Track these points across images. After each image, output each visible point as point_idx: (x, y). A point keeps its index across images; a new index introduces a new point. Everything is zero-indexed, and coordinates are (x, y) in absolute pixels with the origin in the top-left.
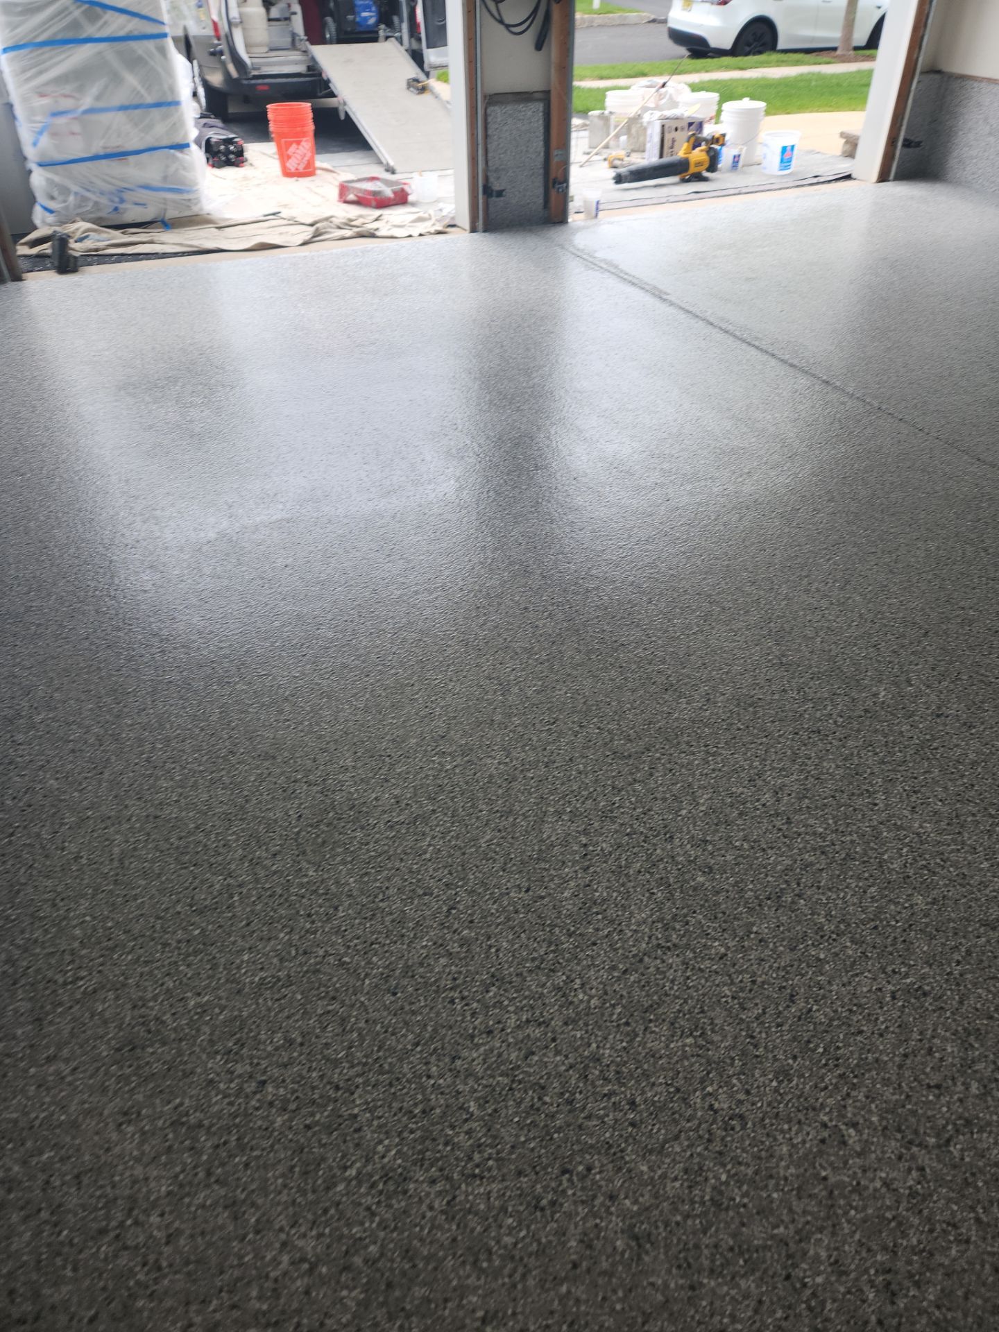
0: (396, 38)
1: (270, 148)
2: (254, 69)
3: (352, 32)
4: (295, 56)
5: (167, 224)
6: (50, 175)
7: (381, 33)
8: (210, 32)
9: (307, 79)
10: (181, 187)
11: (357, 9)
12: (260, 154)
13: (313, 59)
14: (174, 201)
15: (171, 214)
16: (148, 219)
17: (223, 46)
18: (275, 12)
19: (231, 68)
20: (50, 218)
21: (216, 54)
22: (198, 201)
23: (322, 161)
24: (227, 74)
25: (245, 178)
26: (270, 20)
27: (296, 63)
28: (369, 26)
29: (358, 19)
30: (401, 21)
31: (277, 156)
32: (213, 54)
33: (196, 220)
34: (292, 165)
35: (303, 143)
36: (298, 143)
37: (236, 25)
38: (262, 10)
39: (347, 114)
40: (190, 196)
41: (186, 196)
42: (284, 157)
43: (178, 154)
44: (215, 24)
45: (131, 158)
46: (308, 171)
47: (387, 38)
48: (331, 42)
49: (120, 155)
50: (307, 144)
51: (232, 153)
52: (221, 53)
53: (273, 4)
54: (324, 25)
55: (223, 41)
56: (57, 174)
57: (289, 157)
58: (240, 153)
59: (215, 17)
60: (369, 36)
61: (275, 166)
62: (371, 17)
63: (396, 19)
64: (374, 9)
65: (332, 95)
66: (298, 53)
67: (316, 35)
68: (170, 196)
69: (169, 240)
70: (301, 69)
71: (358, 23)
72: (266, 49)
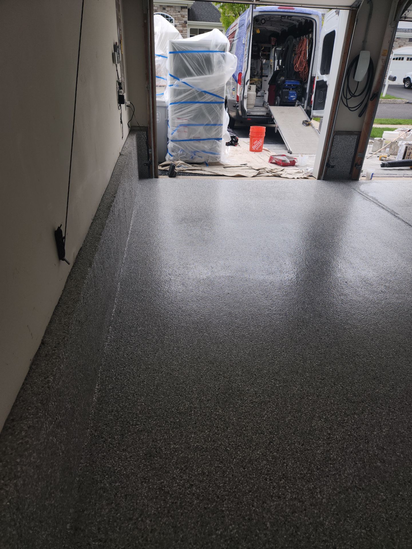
0: (302, 106)
1: (247, 140)
2: (248, 113)
3: (286, 102)
4: (263, 109)
5: (206, 164)
6: (174, 144)
7: (297, 103)
8: (235, 99)
9: (266, 117)
10: (215, 152)
11: (289, 95)
12: (244, 142)
13: (270, 111)
14: (211, 157)
15: (210, 161)
16: (202, 162)
17: (239, 105)
18: (259, 94)
19: (240, 112)
20: (172, 158)
21: (235, 107)
22: (220, 157)
23: (265, 147)
24: (238, 113)
25: (236, 150)
26: (257, 96)
27: (263, 112)
28: (292, 100)
29: (289, 98)
30: (305, 100)
31: (249, 144)
32: (234, 107)
33: (217, 164)
34: (254, 147)
35: (260, 140)
36: (258, 140)
37: (245, 98)
38: (255, 93)
39: (278, 130)
40: (218, 156)
41: (216, 156)
42: (252, 144)
43: (217, 142)
44: (238, 97)
45: (201, 141)
46: (259, 150)
47: (298, 105)
48: (277, 106)
49: (199, 140)
50: (261, 141)
51: (234, 141)
52: (238, 107)
53: (259, 91)
54: (276, 99)
55: (239, 103)
56: (177, 144)
57: (254, 145)
58: (236, 141)
59: (238, 95)
60: (292, 104)
61: (248, 147)
62: (294, 97)
63: (303, 99)
64: (295, 95)
65: (274, 123)
66: (265, 108)
67: (272, 102)
68: (211, 155)
69: (207, 170)
70: (264, 114)
71: (289, 99)
72: (253, 106)
